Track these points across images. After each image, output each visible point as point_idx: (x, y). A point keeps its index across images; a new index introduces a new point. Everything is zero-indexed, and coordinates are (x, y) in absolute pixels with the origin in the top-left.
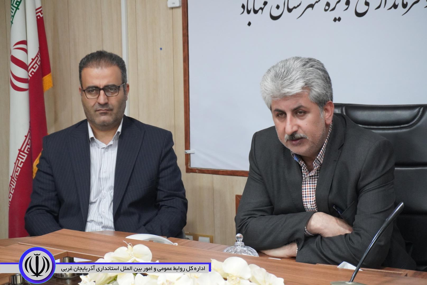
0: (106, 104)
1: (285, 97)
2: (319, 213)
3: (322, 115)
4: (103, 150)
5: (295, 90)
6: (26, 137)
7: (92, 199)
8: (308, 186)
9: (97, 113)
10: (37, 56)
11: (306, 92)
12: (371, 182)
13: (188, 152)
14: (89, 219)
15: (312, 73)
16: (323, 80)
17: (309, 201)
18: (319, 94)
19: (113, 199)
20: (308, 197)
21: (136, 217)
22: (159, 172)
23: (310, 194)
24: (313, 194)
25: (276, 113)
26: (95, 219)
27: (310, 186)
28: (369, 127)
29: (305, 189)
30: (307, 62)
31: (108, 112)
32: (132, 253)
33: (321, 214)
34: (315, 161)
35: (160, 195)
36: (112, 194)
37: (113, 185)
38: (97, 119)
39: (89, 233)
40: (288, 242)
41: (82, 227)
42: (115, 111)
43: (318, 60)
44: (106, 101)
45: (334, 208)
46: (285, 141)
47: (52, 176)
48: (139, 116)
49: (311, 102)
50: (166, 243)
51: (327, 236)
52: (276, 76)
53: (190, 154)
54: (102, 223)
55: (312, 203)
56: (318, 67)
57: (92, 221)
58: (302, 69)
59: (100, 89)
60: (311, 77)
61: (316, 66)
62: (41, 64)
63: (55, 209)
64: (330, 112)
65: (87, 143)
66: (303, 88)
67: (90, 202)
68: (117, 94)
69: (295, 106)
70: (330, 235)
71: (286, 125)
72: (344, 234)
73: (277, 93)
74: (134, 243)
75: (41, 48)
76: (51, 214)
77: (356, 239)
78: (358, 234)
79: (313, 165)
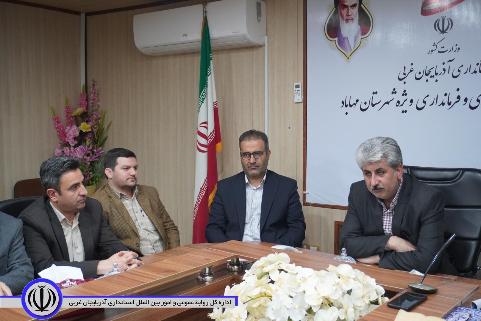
0: (254, 163)
1: (370, 163)
2: (394, 236)
3: (395, 174)
4: (254, 190)
5: (377, 158)
6: (205, 180)
7: (247, 221)
8: (386, 219)
9: (250, 168)
10: (213, 131)
11: (384, 159)
12: (429, 218)
13: (305, 192)
14: (245, 233)
15: (387, 147)
16: (395, 152)
17: (388, 228)
18: (393, 161)
19: (260, 221)
20: (387, 225)
21: (274, 233)
22: (289, 205)
23: (388, 224)
24: (390, 224)
25: (365, 172)
26: (249, 234)
27: (388, 219)
28: (426, 181)
29: (385, 221)
30: (385, 140)
31: (256, 168)
32: (278, 258)
33: (395, 237)
34: (391, 204)
35: (289, 220)
36: (260, 218)
37: (260, 213)
38: (250, 172)
39: (245, 242)
40: (373, 254)
41: (240, 239)
42: (260, 167)
43: (393, 138)
44: (255, 161)
45: (404, 233)
46: (371, 190)
47: (223, 206)
48: (274, 169)
49: (387, 165)
50: (296, 252)
51: (399, 251)
52: (365, 150)
53: (306, 194)
54: (253, 236)
55: (389, 229)
56: (392, 143)
57: (247, 235)
58: (381, 145)
59: (251, 154)
60: (387, 150)
61: (390, 143)
62: (215, 136)
63: (224, 226)
64: (401, 171)
65: (244, 186)
66: (382, 157)
67: (245, 223)
68: (261, 157)
69: (377, 168)
70: (401, 251)
71: (371, 180)
72: (410, 251)
73: (365, 161)
74: (279, 251)
75: (215, 126)
76: (221, 229)
77: (418, 254)
78: (419, 251)
79: (390, 206)
